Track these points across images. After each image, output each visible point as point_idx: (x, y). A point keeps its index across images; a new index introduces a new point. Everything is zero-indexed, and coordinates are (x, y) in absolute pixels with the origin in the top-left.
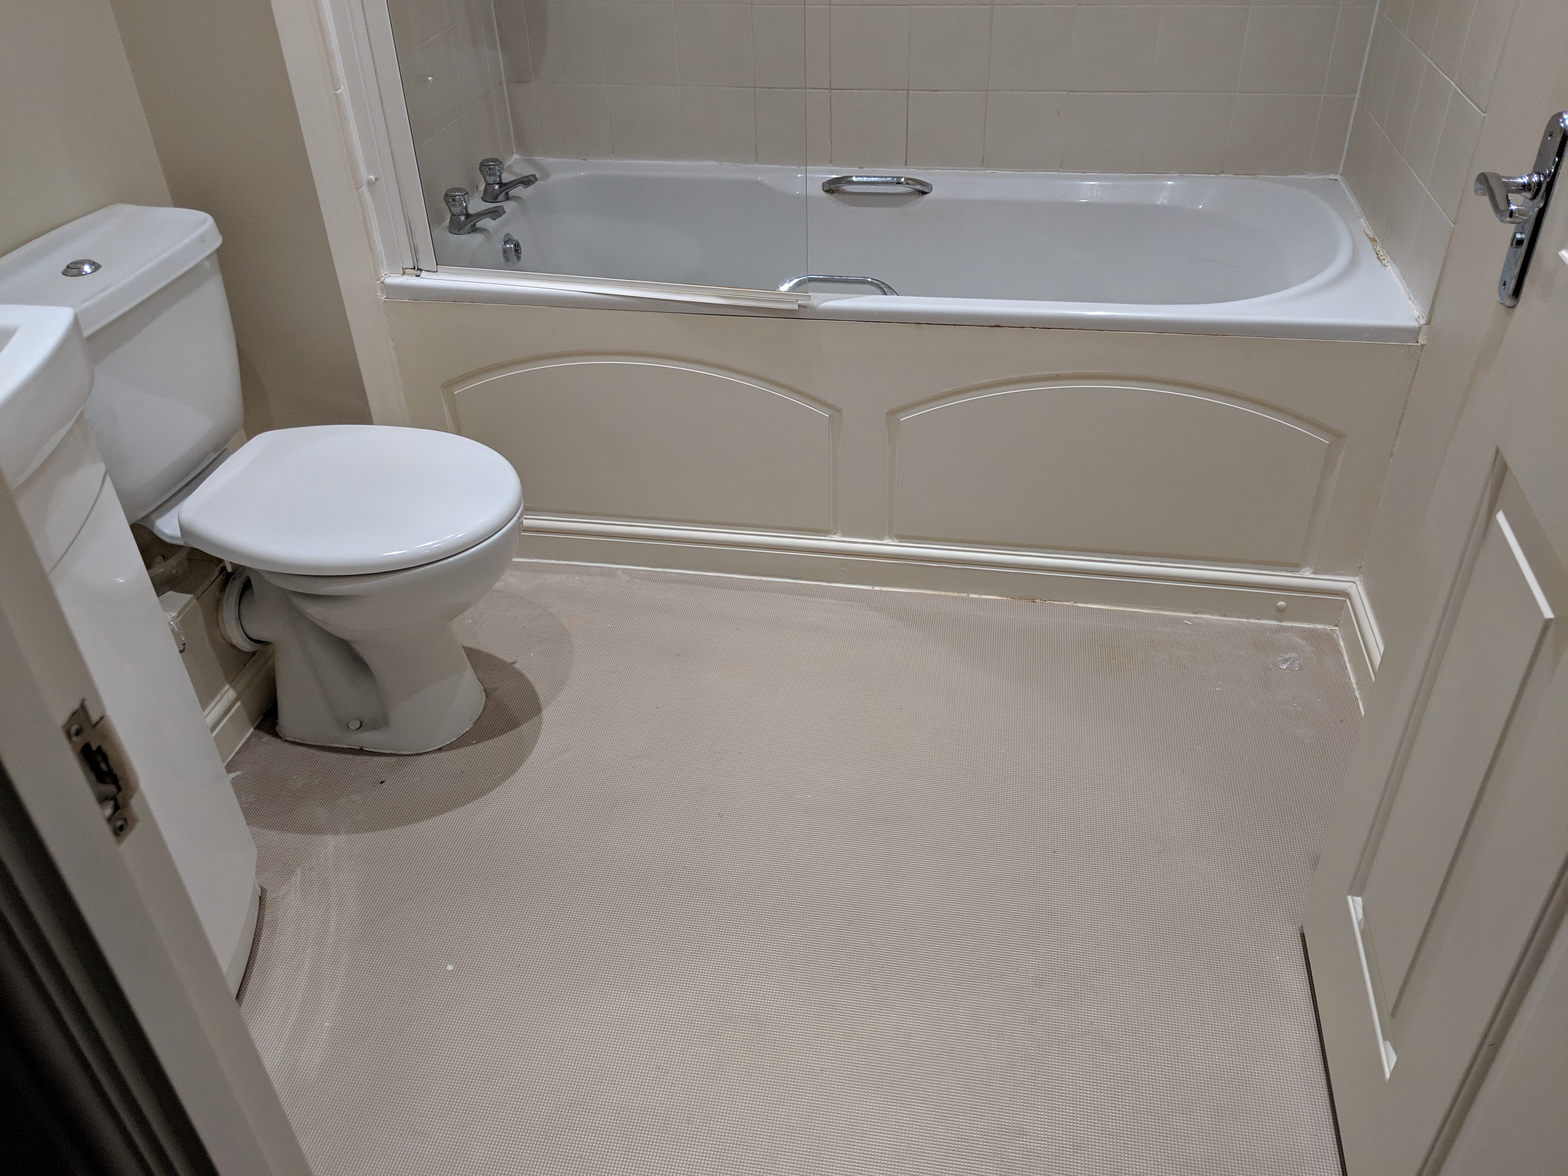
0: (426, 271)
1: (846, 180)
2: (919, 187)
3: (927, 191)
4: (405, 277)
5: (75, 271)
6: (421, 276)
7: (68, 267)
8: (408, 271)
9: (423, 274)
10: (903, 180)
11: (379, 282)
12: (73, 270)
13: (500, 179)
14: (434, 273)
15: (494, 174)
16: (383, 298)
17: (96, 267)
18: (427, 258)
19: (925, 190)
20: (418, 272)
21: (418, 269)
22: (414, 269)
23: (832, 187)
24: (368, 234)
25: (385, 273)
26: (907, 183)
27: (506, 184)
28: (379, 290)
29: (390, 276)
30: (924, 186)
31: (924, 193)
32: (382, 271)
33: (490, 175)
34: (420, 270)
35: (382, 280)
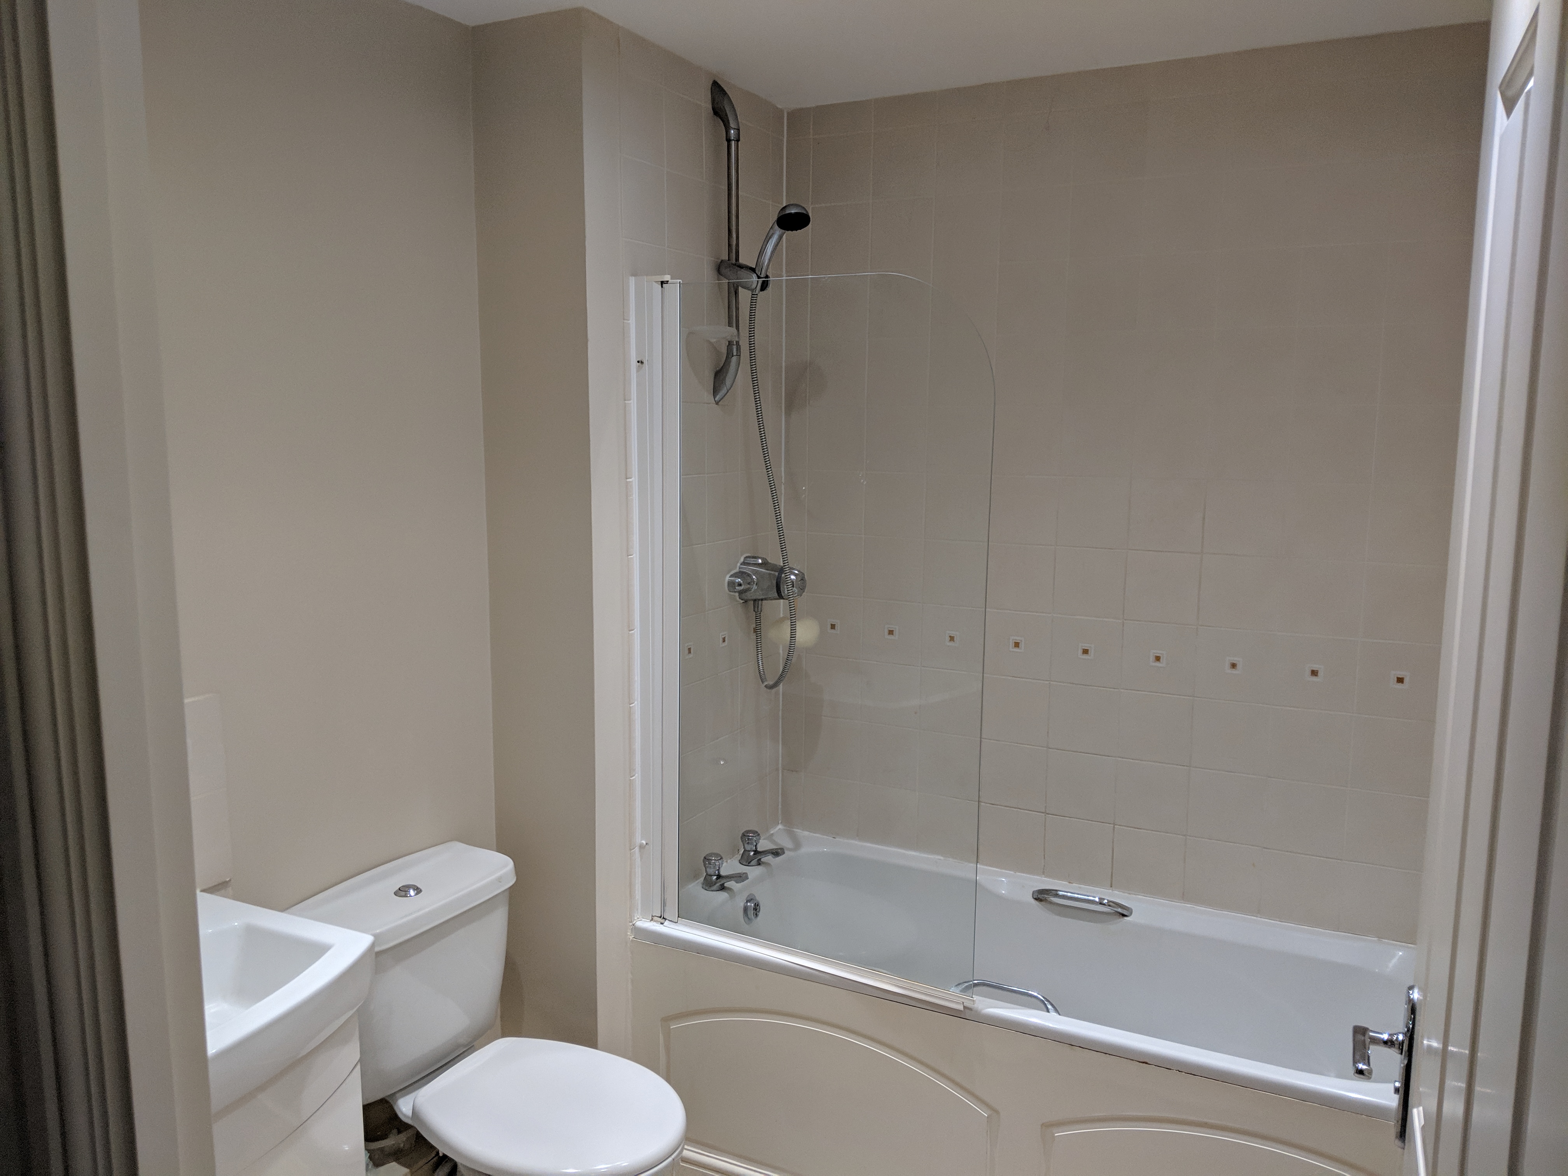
0: (669, 920)
1: (1055, 893)
2: (1120, 910)
3: (1127, 915)
4: (652, 923)
5: (403, 893)
6: (665, 924)
7: (399, 889)
8: (655, 918)
9: (667, 923)
10: (1106, 901)
11: (631, 924)
12: (402, 892)
13: (756, 848)
14: (674, 924)
15: (752, 844)
16: (631, 937)
17: (418, 891)
18: (672, 910)
19: (1125, 912)
20: (663, 921)
21: (663, 918)
22: (661, 917)
23: (1041, 896)
24: (631, 885)
25: (638, 917)
26: (1109, 905)
27: (760, 852)
28: (630, 931)
29: (641, 920)
30: (1124, 909)
31: (1124, 915)
32: (636, 915)
33: (748, 843)
34: (665, 919)
35: (634, 923)
